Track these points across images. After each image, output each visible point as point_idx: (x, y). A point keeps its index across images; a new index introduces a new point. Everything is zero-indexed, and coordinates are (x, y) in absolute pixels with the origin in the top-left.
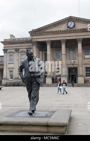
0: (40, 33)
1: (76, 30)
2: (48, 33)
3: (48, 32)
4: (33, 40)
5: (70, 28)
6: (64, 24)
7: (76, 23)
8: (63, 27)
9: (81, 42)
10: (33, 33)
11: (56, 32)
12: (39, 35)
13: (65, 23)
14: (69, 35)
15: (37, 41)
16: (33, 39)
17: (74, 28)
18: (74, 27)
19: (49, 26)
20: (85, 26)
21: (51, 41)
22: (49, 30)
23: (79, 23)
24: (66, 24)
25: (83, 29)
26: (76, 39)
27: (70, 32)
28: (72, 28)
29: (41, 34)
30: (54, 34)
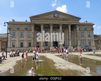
5: (56, 17)
10: (32, 18)
11: (47, 18)
13: (52, 14)
14: (55, 21)
25: (63, 19)
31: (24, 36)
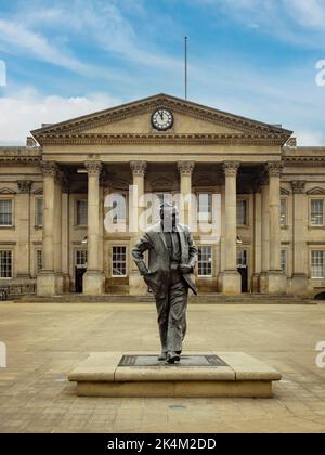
0: (67, 137)
1: (177, 137)
2: (92, 140)
3: (93, 136)
4: (45, 158)
5: (160, 130)
6: (142, 117)
7: (176, 116)
8: (139, 126)
9: (190, 174)
10: (47, 135)
11: (118, 136)
12: (63, 144)
13: (145, 113)
14: (155, 149)
15: (57, 163)
16: (45, 154)
17: (170, 130)
18: (170, 127)
19: (96, 118)
20: (201, 126)
21: (102, 163)
22: (96, 131)
23: (187, 118)
24: (148, 116)
25: (197, 136)
26: (176, 163)
27: (158, 141)
28: (165, 130)
29: (69, 142)
30: (110, 144)
31: (16, 222)
